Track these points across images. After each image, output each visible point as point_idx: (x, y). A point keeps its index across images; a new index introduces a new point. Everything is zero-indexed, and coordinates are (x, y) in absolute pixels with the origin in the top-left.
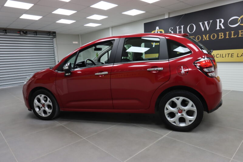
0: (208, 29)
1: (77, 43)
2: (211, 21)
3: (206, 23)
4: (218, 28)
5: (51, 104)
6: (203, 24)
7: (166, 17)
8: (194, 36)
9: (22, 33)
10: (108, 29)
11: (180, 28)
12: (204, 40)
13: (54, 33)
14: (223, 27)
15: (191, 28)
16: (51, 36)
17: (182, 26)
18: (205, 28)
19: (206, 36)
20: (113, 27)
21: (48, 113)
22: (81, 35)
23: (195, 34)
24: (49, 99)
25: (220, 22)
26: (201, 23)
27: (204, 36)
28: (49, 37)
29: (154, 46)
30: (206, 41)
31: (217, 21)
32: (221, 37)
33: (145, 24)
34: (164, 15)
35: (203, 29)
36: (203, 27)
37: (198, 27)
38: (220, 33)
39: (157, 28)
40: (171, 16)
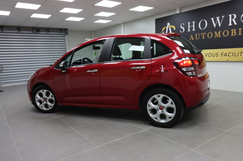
0: (220, 25)
2: (223, 17)
3: (218, 18)
4: (230, 24)
5: (53, 99)
6: (215, 20)
7: (178, 12)
8: (205, 33)
9: (34, 31)
10: (119, 25)
11: (191, 24)
12: (215, 37)
13: (66, 29)
14: (235, 23)
15: (203, 25)
16: (63, 33)
17: (194, 22)
18: (217, 24)
19: (218, 33)
20: (125, 23)
21: (49, 107)
23: (207, 31)
24: (51, 94)
25: (233, 17)
26: (212, 19)
27: (216, 32)
30: (218, 38)
31: (229, 16)
32: (234, 34)
33: (157, 20)
34: (175, 10)
35: (215, 26)
36: (215, 23)
37: (210, 23)
38: (232, 30)
40: (183, 11)
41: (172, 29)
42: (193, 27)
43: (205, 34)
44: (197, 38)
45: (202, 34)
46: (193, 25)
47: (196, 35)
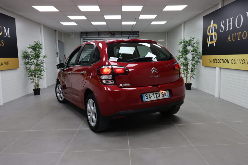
1: (163, 40)
7: (220, 7)
22: (167, 32)
28: (133, 36)
29: (209, 46)
39: (212, 22)
41: (215, 27)
42: (230, 24)
43: (240, 34)
44: (234, 39)
45: (238, 33)
46: (230, 23)
47: (233, 34)
